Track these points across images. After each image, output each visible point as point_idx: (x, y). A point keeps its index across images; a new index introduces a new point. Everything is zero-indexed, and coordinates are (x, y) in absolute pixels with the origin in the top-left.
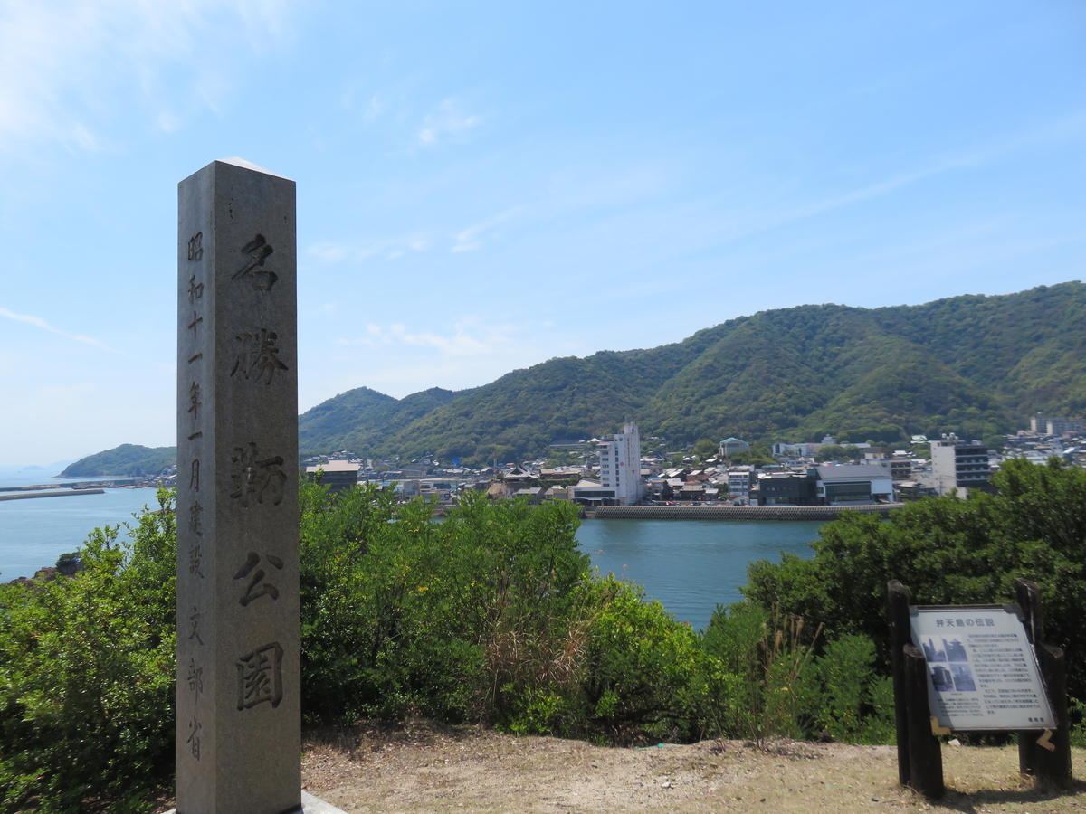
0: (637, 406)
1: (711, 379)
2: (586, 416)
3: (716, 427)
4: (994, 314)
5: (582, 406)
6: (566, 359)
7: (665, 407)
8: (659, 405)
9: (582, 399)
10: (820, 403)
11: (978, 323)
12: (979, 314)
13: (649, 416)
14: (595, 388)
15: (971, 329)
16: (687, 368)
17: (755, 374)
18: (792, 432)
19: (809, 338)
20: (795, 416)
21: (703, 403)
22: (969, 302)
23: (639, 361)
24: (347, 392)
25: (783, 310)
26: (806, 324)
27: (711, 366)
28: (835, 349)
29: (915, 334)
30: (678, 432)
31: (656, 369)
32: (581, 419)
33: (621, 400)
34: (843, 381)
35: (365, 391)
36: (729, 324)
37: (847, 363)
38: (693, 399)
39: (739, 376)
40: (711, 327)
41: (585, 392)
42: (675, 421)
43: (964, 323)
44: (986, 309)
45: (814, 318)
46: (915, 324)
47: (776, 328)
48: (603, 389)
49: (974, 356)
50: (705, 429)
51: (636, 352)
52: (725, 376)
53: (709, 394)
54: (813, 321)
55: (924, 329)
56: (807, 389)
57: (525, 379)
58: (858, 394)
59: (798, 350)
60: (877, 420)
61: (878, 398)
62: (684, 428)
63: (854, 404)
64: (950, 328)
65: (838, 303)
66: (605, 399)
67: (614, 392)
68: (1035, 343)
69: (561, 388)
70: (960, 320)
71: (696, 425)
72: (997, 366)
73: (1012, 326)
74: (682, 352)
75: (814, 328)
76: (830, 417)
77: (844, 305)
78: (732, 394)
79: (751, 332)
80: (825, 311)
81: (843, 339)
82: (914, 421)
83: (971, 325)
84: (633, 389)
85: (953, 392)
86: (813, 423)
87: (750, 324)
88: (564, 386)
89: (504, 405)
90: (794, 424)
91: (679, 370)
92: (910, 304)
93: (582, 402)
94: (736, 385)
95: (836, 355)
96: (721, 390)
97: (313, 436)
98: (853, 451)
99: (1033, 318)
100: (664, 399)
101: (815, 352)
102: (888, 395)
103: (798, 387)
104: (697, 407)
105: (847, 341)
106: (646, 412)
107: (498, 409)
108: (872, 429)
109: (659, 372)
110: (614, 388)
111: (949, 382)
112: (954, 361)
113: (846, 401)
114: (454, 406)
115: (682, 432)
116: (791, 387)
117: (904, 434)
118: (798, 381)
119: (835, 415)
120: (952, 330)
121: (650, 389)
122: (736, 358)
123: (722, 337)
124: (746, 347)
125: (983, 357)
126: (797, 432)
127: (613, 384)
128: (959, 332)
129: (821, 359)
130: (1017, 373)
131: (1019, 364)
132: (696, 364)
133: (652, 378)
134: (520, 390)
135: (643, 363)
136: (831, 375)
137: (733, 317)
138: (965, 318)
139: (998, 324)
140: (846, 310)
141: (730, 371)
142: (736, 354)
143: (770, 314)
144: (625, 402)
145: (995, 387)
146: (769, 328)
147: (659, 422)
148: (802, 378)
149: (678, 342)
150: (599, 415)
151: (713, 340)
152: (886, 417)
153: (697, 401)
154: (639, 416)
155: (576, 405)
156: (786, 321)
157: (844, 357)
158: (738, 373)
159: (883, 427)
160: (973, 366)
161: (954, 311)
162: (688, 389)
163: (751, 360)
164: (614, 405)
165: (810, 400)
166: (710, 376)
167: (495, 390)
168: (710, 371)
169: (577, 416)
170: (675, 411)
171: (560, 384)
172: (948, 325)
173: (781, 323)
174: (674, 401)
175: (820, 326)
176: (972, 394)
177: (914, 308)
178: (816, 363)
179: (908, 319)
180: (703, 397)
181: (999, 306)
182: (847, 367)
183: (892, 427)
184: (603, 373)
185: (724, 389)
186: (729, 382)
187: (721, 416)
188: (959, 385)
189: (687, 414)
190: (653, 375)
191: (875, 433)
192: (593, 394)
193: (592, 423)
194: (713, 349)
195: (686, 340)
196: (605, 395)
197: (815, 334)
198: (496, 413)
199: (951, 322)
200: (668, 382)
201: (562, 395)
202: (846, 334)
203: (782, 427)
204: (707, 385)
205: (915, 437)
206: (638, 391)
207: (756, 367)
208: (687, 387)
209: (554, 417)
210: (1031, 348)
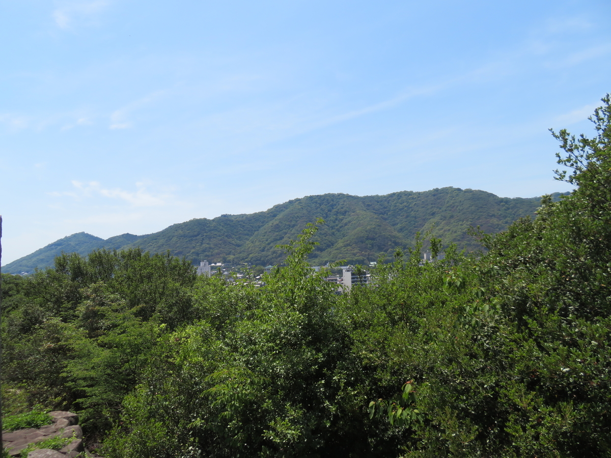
0: (239, 246)
1: (277, 232)
2: (209, 251)
3: (276, 258)
4: (416, 201)
5: (207, 246)
6: (200, 220)
7: (252, 247)
8: (249, 245)
9: (208, 242)
10: (330, 245)
11: (409, 205)
12: (410, 201)
13: (244, 252)
14: (215, 236)
15: (406, 208)
16: (266, 226)
17: (299, 230)
18: (314, 261)
19: (330, 211)
20: (317, 252)
21: (271, 245)
22: (406, 195)
23: (242, 221)
24: (72, 235)
25: (318, 196)
26: (329, 203)
27: (277, 225)
28: (341, 217)
29: (381, 210)
30: (257, 260)
31: (251, 226)
32: (207, 253)
33: (230, 243)
34: (343, 234)
35: (83, 234)
36: (291, 202)
37: (346, 224)
38: (267, 242)
39: (291, 231)
40: (282, 203)
41: (210, 238)
42: (257, 255)
43: (403, 205)
44: (413, 198)
45: (333, 201)
46: (381, 205)
47: (313, 205)
48: (220, 236)
49: (406, 222)
50: (271, 259)
51: (242, 216)
52: (284, 231)
53: (276, 240)
54: (332, 202)
55: (385, 208)
56: (324, 238)
57: (176, 231)
58: (347, 241)
59: (324, 217)
60: (354, 254)
61: (356, 243)
62: (261, 258)
63: (345, 246)
64: (397, 207)
65: (345, 193)
66: (220, 242)
67: (226, 238)
68: (432, 216)
69: (196, 236)
70: (401, 204)
71: (267, 257)
72: (415, 227)
73: (423, 207)
74: (265, 217)
75: (332, 206)
76: (333, 253)
77: (348, 194)
78: (286, 240)
79: (300, 207)
80: (338, 197)
81: (346, 212)
82: (371, 255)
83: (406, 206)
84: (237, 237)
85: (391, 240)
86: (325, 256)
87: (300, 203)
88: (198, 235)
89: (163, 245)
90: (316, 256)
91: (262, 226)
92: (380, 195)
93: (208, 244)
94: (289, 235)
95: (342, 220)
96: (281, 238)
97: (48, 262)
98: (339, 270)
99: (432, 204)
100: (253, 242)
101: (332, 218)
102: (361, 242)
103: (320, 237)
104: (268, 247)
105: (347, 213)
106: (242, 249)
107: (159, 247)
108: (351, 259)
109: (252, 227)
110: (227, 236)
111: (390, 235)
112: (398, 224)
113: (341, 244)
114: (134, 245)
115: (260, 260)
116: (316, 237)
117: (366, 261)
118: (320, 233)
119: (336, 251)
120: (397, 208)
121: (247, 237)
122: (291, 221)
123: (286, 209)
124: (296, 215)
125: (410, 222)
126: (317, 260)
127: (226, 234)
128: (400, 210)
129: (334, 222)
130: (423, 231)
131: (424, 227)
132: (270, 224)
133: (249, 231)
134: (173, 237)
135: (244, 222)
136: (338, 230)
137: (293, 199)
138: (404, 202)
139: (417, 206)
140: (348, 197)
141: (287, 228)
142: (291, 219)
143: (311, 197)
144: (233, 244)
145: (413, 238)
146: (310, 205)
147: (248, 255)
148: (323, 232)
149: (264, 211)
150: (216, 251)
151: (282, 210)
152: (359, 253)
153: (269, 244)
154: (239, 251)
155: (204, 245)
156: (319, 202)
157: (345, 221)
158: (291, 229)
159: (357, 258)
160: (405, 227)
161: (399, 199)
162: (265, 237)
163: (298, 222)
164: (225, 245)
165: (325, 244)
166: (277, 230)
167: (159, 236)
168: (277, 228)
169: (204, 251)
170: (257, 249)
171: (196, 233)
172: (396, 206)
173: (316, 203)
174: (257, 243)
175: (335, 205)
176: (399, 241)
177: (381, 196)
178: (332, 224)
179: (378, 202)
180: (272, 242)
181: (418, 197)
182: (346, 227)
183: (361, 258)
184: (221, 227)
185: (283, 237)
186: (286, 233)
187: (280, 252)
188: (394, 237)
189: (263, 251)
190: (249, 229)
191: (353, 261)
192: (214, 239)
193: (212, 255)
194: (280, 216)
195: (269, 210)
196: (221, 240)
197: (333, 209)
198: (158, 249)
199: (397, 205)
200: (256, 233)
201: (196, 239)
202: (347, 209)
203: (310, 258)
204: (275, 235)
205: (371, 263)
206: (240, 238)
207: (300, 226)
208: (265, 236)
209: (191, 252)
210: (430, 219)
